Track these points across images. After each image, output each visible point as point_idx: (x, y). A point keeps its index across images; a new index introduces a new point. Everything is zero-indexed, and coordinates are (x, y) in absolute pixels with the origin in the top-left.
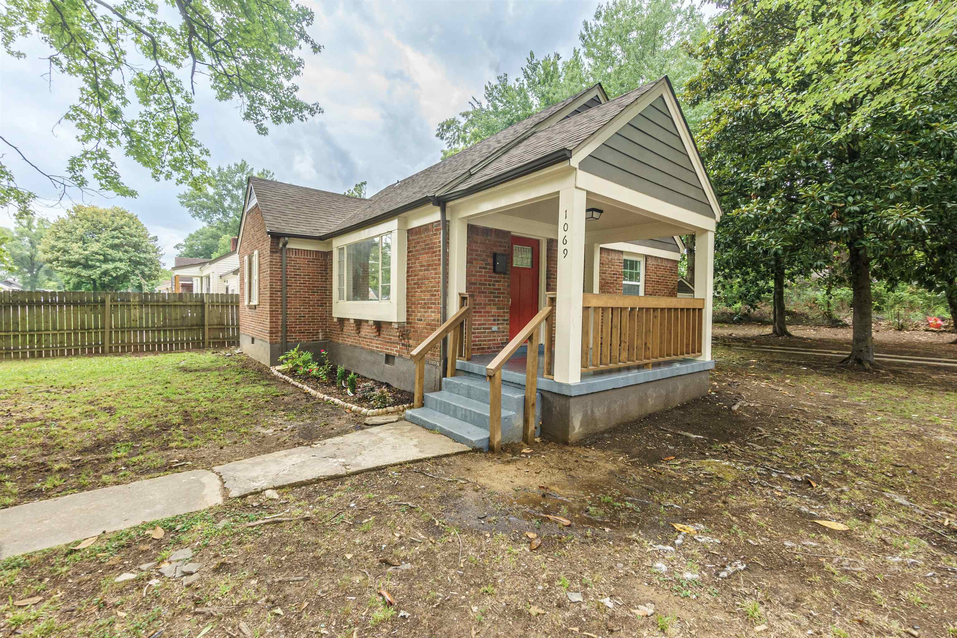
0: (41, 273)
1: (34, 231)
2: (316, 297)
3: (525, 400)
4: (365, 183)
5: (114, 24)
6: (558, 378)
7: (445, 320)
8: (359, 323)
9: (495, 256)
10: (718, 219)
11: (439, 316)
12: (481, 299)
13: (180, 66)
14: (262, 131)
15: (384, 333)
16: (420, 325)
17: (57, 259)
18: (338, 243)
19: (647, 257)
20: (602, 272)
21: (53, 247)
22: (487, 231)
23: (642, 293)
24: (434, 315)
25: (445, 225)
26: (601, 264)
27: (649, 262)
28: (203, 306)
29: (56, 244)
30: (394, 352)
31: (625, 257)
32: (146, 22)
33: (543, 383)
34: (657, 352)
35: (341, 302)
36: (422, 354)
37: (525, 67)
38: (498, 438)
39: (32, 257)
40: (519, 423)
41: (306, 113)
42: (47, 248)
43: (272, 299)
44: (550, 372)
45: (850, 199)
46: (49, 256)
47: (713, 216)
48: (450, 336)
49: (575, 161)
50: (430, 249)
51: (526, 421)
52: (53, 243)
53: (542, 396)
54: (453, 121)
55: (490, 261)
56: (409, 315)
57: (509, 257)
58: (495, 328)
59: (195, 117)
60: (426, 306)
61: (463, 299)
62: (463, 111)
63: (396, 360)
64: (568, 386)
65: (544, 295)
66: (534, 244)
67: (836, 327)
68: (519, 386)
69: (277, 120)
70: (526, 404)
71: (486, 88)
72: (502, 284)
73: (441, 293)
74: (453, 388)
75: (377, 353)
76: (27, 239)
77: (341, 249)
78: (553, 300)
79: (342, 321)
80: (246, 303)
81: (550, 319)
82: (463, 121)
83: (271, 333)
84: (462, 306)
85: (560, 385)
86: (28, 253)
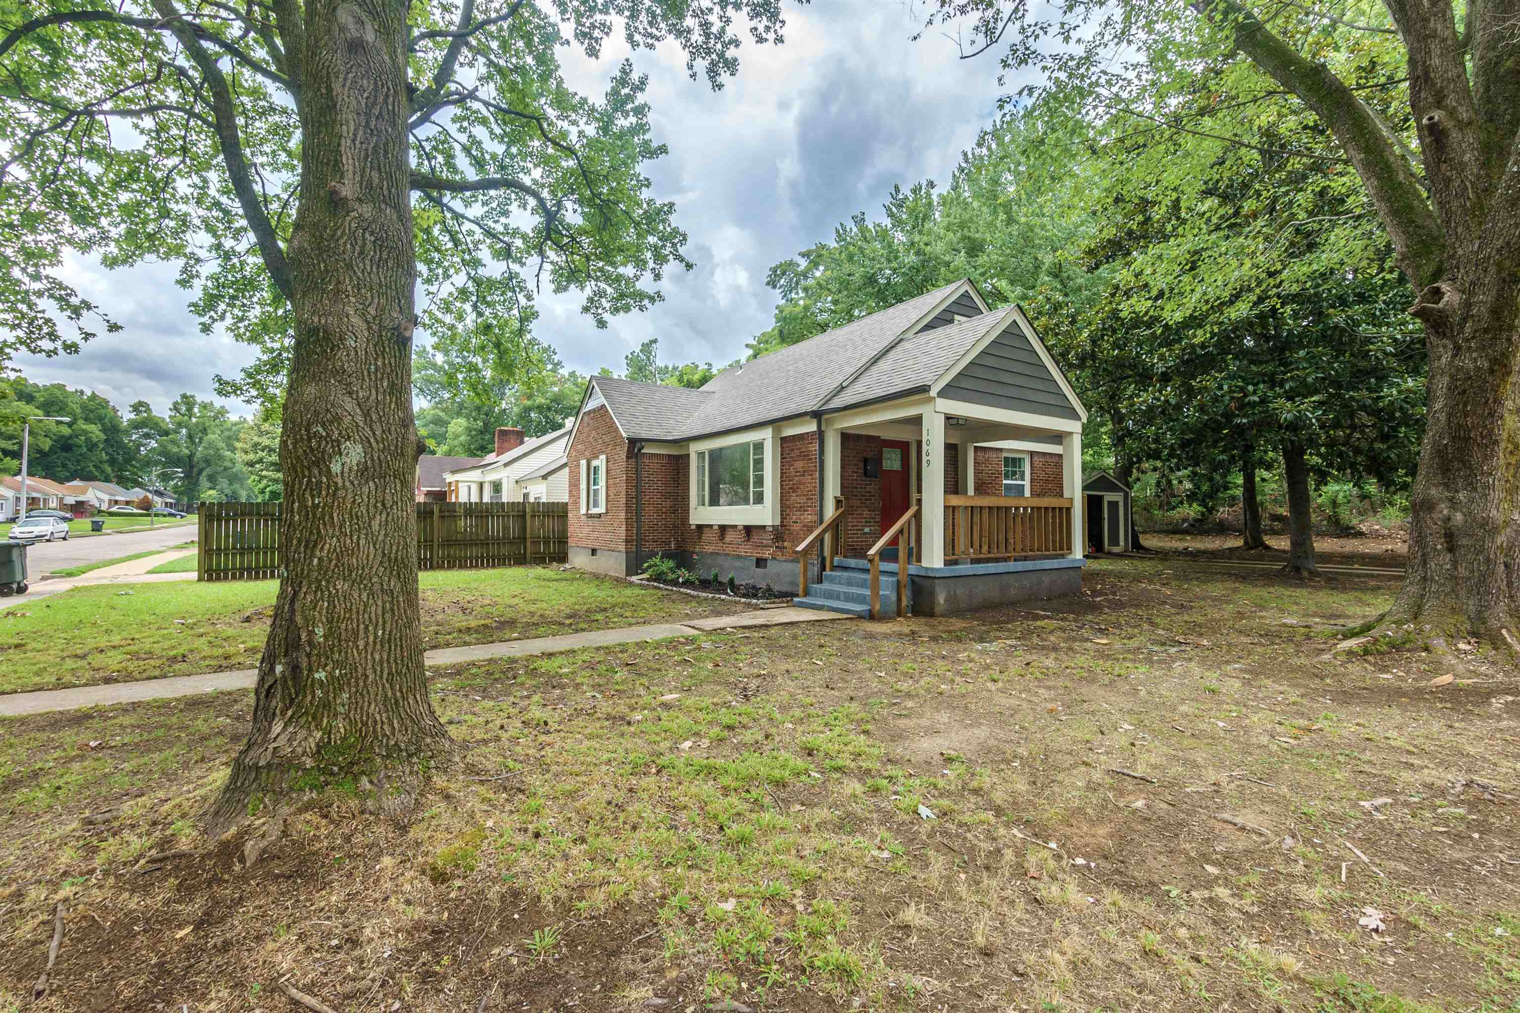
0: (203, 479)
1: (194, 420)
2: (668, 503)
3: (898, 582)
4: (655, 341)
5: (476, 237)
6: (925, 563)
7: (821, 522)
8: (723, 529)
9: (866, 461)
10: (1085, 420)
11: (815, 518)
12: (855, 502)
13: (523, 264)
14: (602, 324)
15: (755, 538)
16: (797, 527)
17: (260, 461)
18: (694, 448)
19: (1032, 454)
20: (977, 472)
21: (256, 445)
22: (858, 437)
23: (1027, 493)
24: (809, 517)
25: (820, 435)
26: (976, 463)
27: (1036, 458)
28: (524, 516)
29: (260, 440)
30: (767, 554)
31: (1005, 455)
32: (500, 228)
33: (912, 569)
34: (1019, 547)
35: (701, 508)
36: (805, 551)
37: (887, 203)
38: (877, 607)
39: (191, 457)
40: (894, 598)
41: (646, 302)
42: (248, 447)
43: (628, 506)
44: (919, 560)
45: (1251, 388)
46: (251, 457)
47: (1078, 418)
48: (827, 537)
49: (933, 393)
50: (805, 456)
51: (899, 599)
52: (256, 439)
53: (913, 582)
54: (791, 264)
55: (861, 465)
56: (783, 518)
57: (879, 460)
58: (867, 530)
59: (535, 315)
60: (803, 509)
61: (838, 502)
62: (804, 250)
63: (769, 563)
64: (933, 569)
65: (914, 496)
66: (904, 447)
67: (1347, 536)
68: (892, 574)
69: (615, 310)
70: (899, 587)
71: (837, 231)
72: (873, 487)
73: (817, 497)
74: (832, 580)
75: (746, 558)
76: (184, 431)
77: (701, 455)
78: (919, 501)
79: (700, 527)
80: (583, 511)
81: (918, 516)
82: (803, 263)
83: (627, 541)
84: (837, 508)
85: (927, 569)
86: (187, 452)
